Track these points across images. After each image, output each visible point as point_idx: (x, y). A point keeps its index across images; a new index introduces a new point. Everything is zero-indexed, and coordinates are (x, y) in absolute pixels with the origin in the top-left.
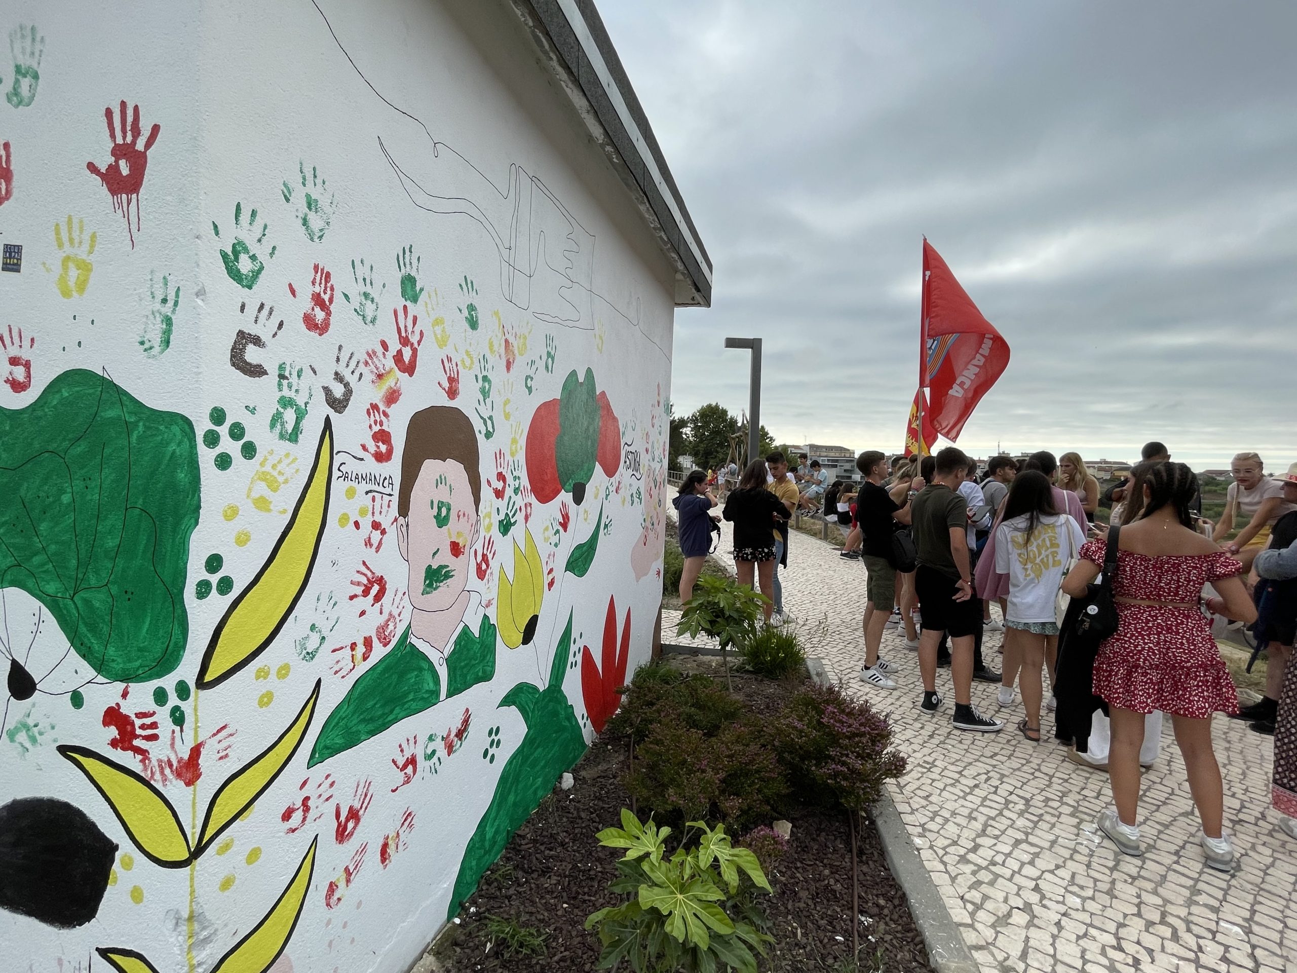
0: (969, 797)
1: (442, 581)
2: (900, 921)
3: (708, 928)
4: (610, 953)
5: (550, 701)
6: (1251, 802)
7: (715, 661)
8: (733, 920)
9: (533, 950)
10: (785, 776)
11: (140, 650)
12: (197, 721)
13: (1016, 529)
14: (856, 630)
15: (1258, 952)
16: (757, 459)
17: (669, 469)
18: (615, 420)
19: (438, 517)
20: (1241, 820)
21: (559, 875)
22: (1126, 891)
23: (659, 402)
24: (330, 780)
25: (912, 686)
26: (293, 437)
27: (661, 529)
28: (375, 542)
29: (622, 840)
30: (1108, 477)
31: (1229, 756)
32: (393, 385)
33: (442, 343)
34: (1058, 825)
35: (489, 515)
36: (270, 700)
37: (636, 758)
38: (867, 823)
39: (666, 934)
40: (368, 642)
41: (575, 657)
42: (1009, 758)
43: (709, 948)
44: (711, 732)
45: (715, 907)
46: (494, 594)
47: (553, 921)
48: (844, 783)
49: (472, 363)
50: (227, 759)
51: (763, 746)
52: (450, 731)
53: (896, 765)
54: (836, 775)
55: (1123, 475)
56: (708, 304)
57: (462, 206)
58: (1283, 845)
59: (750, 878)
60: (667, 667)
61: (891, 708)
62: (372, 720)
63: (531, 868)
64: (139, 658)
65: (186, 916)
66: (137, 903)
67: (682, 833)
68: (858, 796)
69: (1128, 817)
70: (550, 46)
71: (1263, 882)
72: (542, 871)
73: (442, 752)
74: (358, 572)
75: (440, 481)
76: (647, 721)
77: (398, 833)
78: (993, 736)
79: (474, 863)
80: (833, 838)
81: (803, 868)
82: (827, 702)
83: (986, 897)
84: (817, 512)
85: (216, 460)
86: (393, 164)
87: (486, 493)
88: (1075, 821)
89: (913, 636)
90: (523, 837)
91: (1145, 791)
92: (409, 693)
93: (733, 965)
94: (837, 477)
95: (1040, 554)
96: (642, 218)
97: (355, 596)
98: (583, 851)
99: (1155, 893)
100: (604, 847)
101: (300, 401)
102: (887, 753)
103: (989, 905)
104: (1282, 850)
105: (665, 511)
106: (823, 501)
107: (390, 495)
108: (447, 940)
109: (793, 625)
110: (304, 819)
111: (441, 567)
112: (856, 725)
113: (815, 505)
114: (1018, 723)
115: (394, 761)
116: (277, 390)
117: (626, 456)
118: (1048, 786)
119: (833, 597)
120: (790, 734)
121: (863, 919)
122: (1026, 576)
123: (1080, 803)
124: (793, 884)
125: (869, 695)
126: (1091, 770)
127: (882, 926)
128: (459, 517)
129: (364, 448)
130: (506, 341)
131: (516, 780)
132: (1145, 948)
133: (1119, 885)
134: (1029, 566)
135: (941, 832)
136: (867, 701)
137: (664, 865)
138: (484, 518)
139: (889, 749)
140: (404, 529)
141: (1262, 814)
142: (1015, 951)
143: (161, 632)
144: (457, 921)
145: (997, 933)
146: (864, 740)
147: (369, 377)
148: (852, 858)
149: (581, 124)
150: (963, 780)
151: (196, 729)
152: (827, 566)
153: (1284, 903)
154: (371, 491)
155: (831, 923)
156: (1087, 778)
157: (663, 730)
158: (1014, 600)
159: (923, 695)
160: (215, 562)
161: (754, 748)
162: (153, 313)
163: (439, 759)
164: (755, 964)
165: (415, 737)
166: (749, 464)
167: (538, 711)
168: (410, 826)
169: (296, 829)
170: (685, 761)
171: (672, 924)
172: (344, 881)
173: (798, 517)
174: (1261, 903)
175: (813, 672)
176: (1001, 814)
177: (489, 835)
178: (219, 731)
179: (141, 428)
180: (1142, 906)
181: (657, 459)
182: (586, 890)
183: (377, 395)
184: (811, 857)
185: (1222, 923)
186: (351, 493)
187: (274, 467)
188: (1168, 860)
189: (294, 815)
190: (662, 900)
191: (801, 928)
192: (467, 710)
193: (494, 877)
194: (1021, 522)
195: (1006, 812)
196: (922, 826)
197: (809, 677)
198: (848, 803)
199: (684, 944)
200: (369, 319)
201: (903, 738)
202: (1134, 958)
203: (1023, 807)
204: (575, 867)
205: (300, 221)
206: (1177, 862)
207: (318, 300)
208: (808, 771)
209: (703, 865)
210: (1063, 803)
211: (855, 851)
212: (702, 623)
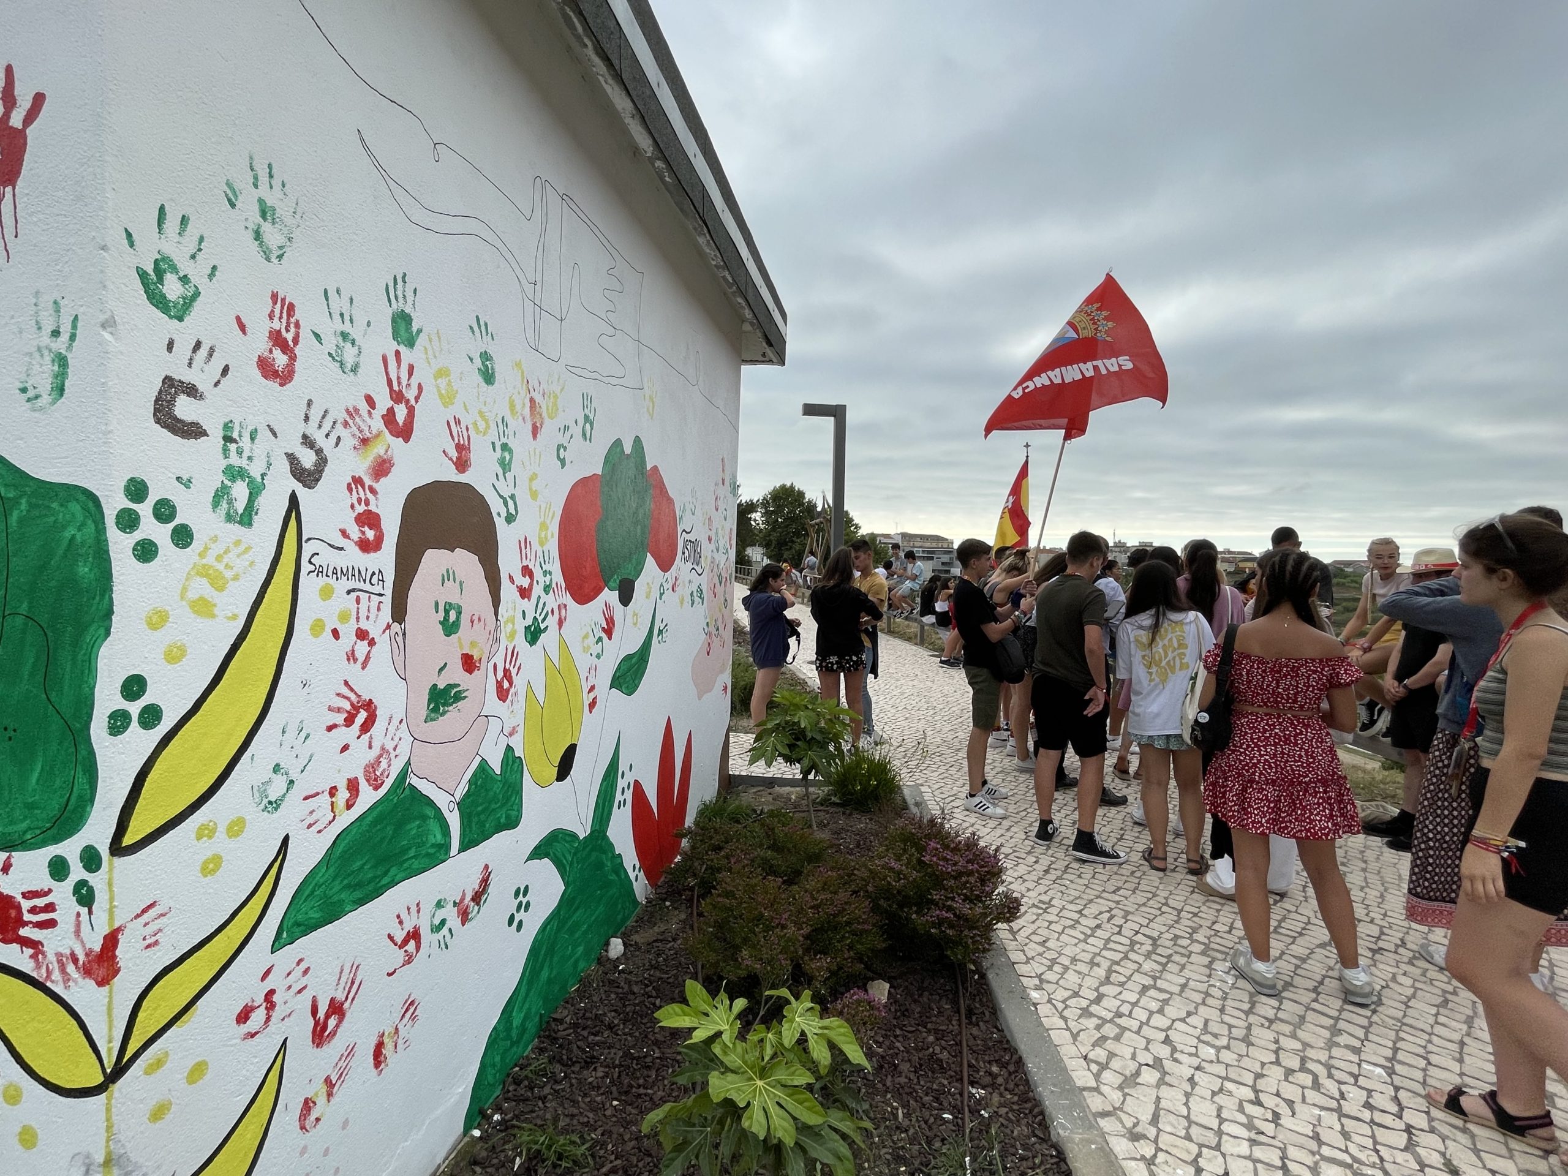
0: (1091, 940)
1: (451, 705)
2: (1016, 1091)
3: (795, 1119)
4: (673, 1160)
5: (592, 850)
6: (1390, 928)
7: (794, 792)
8: (822, 1104)
9: (574, 1162)
10: (881, 927)
11: (31, 807)
12: (112, 899)
13: (1141, 627)
14: (958, 750)
15: (1402, 1095)
16: (843, 547)
17: (737, 563)
18: (670, 501)
19: (444, 623)
20: (1381, 949)
21: (607, 1066)
22: (1263, 1036)
23: (723, 480)
24: (303, 966)
25: (1024, 813)
26: (246, 519)
27: (728, 635)
28: (361, 655)
29: (687, 1018)
30: (1233, 569)
31: (1366, 878)
32: (382, 452)
33: (447, 399)
34: (1188, 966)
35: (512, 620)
36: (218, 866)
37: (700, 915)
38: (976, 977)
39: (743, 1130)
40: (353, 786)
41: (624, 795)
42: (1134, 892)
43: (796, 1143)
44: (792, 878)
45: (803, 1093)
46: (519, 719)
47: (600, 1123)
48: (950, 932)
49: (488, 427)
50: (156, 948)
51: (855, 892)
52: (464, 894)
53: (1009, 907)
54: (941, 922)
55: (1249, 566)
56: (782, 362)
57: (472, 226)
58: (1424, 975)
59: (841, 1052)
60: (737, 802)
61: (1001, 840)
62: (359, 885)
63: (571, 1059)
64: (25, 818)
65: (101, 1160)
66: (28, 1148)
67: (759, 1003)
68: (966, 947)
69: (1262, 953)
70: (584, 30)
71: (1405, 1016)
72: (586, 1062)
73: (454, 921)
74: (338, 695)
75: (448, 576)
76: (714, 870)
77: (397, 1029)
78: (1115, 868)
79: (498, 1059)
80: (937, 997)
81: (904, 1037)
82: (928, 837)
83: (1112, 1055)
84: (912, 613)
85: (134, 550)
86: (379, 166)
87: (508, 592)
88: (1206, 960)
89: (1024, 755)
90: (560, 1021)
91: (1280, 922)
92: (410, 848)
93: (825, 1161)
94: (934, 571)
95: (1166, 656)
96: (701, 253)
97: (334, 726)
98: (637, 1034)
99: (1294, 1036)
100: (662, 1028)
101: (255, 471)
102: (999, 894)
103: (1115, 1064)
104: (1424, 979)
105: (732, 612)
106: (918, 600)
107: (381, 595)
108: (463, 1159)
109: (886, 747)
110: (268, 1019)
111: (450, 687)
112: (962, 862)
113: (909, 605)
114: (1143, 852)
115: (390, 937)
116: (221, 456)
117: (684, 546)
118: (1177, 922)
119: (932, 712)
120: (886, 877)
121: (974, 1091)
122: (1151, 681)
123: (1212, 939)
124: (892, 1056)
125: (976, 826)
126: (1223, 901)
127: (996, 1098)
128: (472, 622)
129: (344, 534)
130: (532, 400)
131: (551, 952)
132: (1284, 1099)
133: (1255, 1031)
134: (1154, 670)
135: (1061, 982)
136: (974, 834)
137: (740, 1045)
138: (506, 623)
139: (1001, 889)
140: (400, 639)
141: (1402, 940)
142: (1146, 1116)
143: (58, 782)
144: (477, 1133)
145: (1125, 1095)
146: (972, 880)
147: (349, 441)
148: (959, 1020)
149: (625, 131)
150: (1083, 920)
151: (111, 912)
152: (924, 676)
153: (1427, 1037)
154: (354, 590)
155: (937, 1099)
156: (1218, 911)
157: (733, 880)
158: (1137, 710)
159: (1037, 824)
160: (134, 687)
161: (843, 896)
162: (39, 349)
163: (450, 930)
164: (851, 1157)
165: (418, 905)
166: (832, 554)
167: (578, 863)
168: (413, 1018)
169: (256, 1033)
170: (762, 915)
171: (751, 1118)
172: (325, 1094)
173: (889, 618)
174: (1404, 1040)
175: (910, 801)
176: (1126, 957)
177: (516, 1023)
178: (144, 911)
179: (24, 505)
180: (1281, 1052)
181: (721, 550)
182: (641, 1081)
183: (361, 466)
184: (913, 1022)
185: (1364, 1065)
186: (326, 593)
187: (219, 558)
188: (1306, 997)
189: (253, 1015)
190: (738, 1089)
191: (903, 1107)
192: (486, 867)
193: (525, 1073)
194: (1146, 619)
195: (1132, 955)
196: (1039, 976)
197: (906, 807)
198: (955, 955)
199: (765, 1140)
200: (349, 366)
201: (1016, 875)
202: (1274, 1112)
203: (1150, 948)
204: (627, 1055)
205: (250, 235)
206: (1315, 1000)
207: (277, 339)
208: (908, 919)
209: (787, 1043)
210: (1194, 941)
211: (963, 1011)
212: (779, 747)
